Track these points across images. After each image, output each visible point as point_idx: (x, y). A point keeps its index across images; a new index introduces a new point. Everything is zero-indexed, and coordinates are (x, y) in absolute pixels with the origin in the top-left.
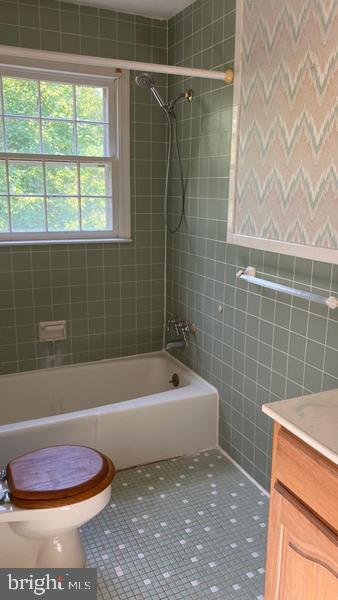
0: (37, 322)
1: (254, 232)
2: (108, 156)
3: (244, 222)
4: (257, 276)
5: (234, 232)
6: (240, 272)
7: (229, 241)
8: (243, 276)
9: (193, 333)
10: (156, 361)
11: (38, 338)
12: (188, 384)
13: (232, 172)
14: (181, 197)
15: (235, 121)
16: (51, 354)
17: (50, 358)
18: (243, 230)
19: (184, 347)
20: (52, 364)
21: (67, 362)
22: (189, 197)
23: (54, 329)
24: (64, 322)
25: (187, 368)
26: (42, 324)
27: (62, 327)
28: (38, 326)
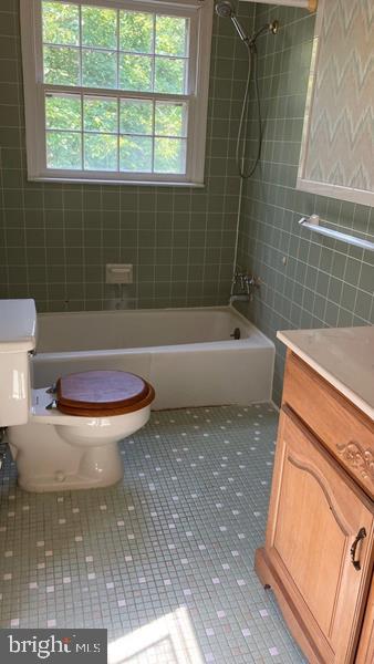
0: (105, 263)
1: (321, 177)
2: (186, 94)
3: (313, 167)
4: (320, 224)
5: (303, 178)
6: (303, 219)
7: (298, 187)
8: (304, 224)
9: (258, 287)
10: (221, 314)
11: (105, 280)
12: (248, 337)
13: (307, 112)
14: (257, 140)
15: (314, 55)
16: (118, 297)
17: (115, 301)
18: (312, 175)
19: (248, 301)
20: (118, 307)
21: (131, 306)
22: (265, 141)
23: (120, 272)
24: (130, 265)
25: (248, 322)
26: (109, 266)
27: (128, 270)
28: (105, 268)
